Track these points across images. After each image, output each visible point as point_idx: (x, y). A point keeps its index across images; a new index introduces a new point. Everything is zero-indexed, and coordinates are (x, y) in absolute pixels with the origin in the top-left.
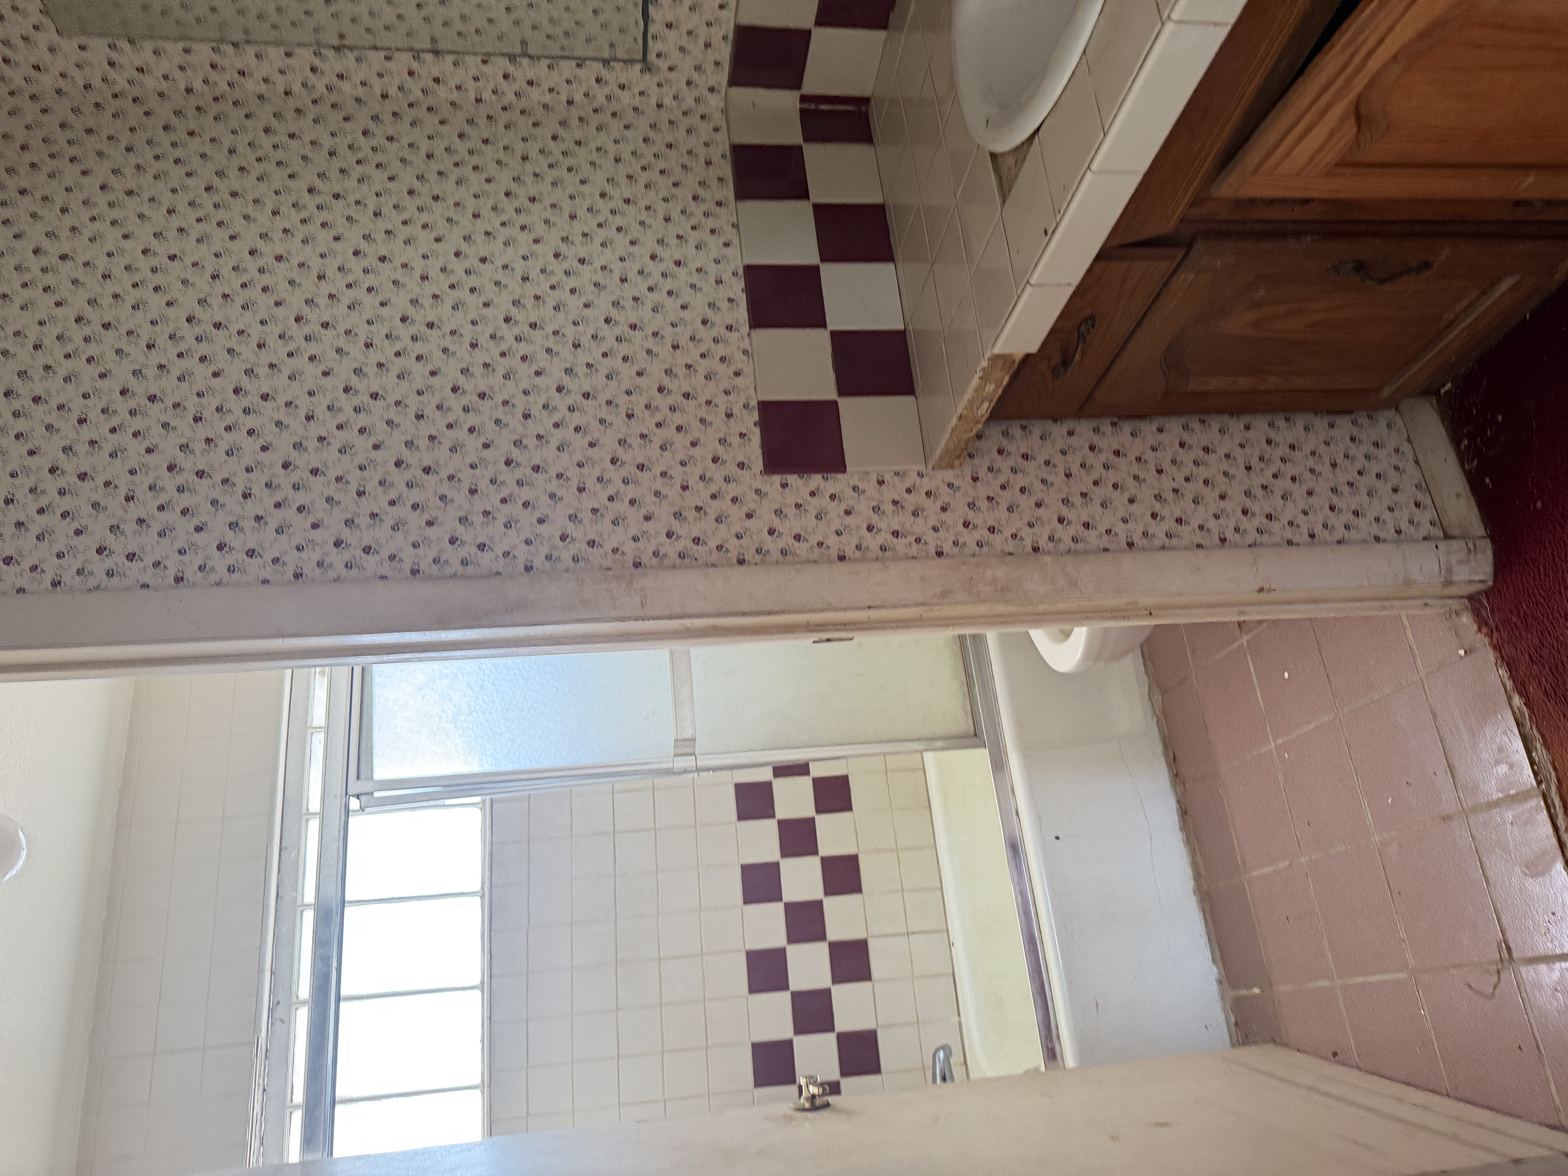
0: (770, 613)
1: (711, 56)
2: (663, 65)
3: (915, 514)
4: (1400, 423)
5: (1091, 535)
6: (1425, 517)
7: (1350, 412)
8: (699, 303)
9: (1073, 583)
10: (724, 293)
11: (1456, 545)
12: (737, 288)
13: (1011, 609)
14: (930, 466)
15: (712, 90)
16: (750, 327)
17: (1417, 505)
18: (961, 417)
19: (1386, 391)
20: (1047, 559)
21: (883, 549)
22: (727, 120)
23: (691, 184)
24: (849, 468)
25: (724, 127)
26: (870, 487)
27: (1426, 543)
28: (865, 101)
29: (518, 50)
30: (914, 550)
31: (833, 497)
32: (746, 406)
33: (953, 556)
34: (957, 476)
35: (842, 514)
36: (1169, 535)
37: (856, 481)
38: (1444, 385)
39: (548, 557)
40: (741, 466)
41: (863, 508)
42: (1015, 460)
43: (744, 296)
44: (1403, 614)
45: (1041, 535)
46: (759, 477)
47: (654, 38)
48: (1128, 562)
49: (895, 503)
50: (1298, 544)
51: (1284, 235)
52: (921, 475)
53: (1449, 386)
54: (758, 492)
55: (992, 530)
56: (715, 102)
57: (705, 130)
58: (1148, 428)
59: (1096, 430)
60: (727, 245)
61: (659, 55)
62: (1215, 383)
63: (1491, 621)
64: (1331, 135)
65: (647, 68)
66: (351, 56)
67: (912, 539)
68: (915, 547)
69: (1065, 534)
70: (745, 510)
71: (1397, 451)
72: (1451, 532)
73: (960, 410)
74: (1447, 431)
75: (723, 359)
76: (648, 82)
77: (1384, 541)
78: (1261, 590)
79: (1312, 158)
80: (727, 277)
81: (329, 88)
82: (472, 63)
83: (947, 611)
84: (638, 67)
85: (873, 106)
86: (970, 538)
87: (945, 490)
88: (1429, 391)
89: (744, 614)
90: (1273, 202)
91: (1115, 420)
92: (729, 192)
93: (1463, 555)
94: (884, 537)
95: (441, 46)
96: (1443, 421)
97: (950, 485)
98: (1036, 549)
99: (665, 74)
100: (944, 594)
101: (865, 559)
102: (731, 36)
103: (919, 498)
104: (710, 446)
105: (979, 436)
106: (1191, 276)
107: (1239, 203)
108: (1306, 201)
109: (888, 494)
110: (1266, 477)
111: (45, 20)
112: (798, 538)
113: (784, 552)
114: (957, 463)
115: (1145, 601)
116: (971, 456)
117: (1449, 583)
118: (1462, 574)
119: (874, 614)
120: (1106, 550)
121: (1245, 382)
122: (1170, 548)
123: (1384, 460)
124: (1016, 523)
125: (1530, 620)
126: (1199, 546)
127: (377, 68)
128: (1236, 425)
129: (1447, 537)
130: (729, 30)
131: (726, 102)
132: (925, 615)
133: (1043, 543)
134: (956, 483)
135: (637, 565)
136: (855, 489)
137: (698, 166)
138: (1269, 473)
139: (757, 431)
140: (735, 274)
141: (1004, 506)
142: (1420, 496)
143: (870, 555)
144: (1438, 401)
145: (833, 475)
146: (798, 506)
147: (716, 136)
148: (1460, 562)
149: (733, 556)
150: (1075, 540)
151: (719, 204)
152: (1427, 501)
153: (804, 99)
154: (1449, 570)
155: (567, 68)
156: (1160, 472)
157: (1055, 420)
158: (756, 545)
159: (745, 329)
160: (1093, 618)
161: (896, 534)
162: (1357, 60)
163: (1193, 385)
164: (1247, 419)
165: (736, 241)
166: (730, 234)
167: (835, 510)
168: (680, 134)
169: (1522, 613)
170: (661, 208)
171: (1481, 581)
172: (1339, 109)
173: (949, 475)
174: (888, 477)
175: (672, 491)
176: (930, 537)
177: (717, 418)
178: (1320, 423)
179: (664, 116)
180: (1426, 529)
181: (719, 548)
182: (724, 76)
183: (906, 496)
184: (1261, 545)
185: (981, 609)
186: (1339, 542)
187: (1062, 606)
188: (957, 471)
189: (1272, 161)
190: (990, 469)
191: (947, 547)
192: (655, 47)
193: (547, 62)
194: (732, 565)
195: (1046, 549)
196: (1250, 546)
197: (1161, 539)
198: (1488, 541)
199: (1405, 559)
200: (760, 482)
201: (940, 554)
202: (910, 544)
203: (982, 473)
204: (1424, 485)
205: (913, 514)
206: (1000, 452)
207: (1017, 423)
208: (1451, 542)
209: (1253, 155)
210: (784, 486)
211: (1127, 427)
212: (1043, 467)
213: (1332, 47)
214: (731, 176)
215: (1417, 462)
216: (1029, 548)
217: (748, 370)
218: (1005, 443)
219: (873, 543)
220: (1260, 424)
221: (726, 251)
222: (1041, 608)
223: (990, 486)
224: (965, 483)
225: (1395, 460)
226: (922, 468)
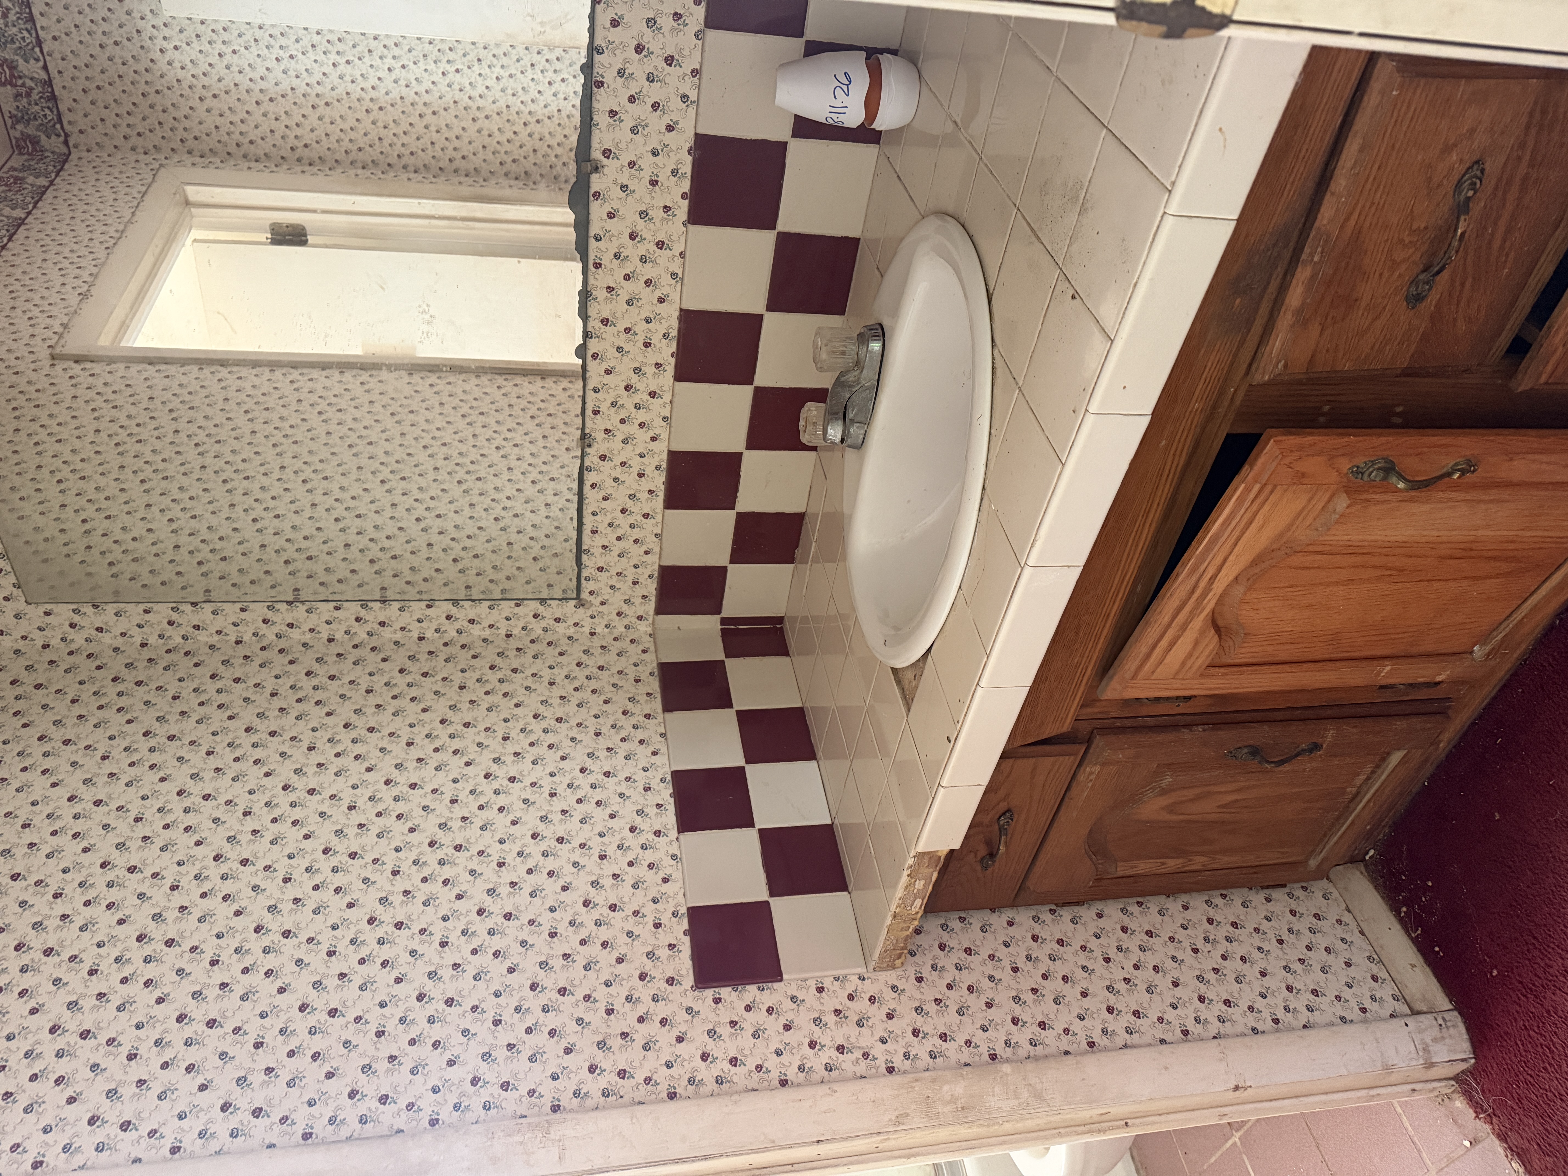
0: (706, 1158)
1: (639, 591)
2: (596, 601)
3: (860, 1024)
4: (1336, 894)
5: (1048, 1036)
6: (1386, 991)
7: (1284, 886)
8: (627, 812)
9: (1038, 1096)
10: (653, 798)
11: (1426, 1020)
12: (665, 794)
13: (975, 1131)
14: (871, 968)
15: (640, 618)
16: (679, 832)
17: (1375, 978)
18: (895, 916)
19: (1313, 863)
20: (1007, 1068)
21: (828, 1068)
22: (655, 642)
23: (620, 700)
24: (785, 976)
25: (652, 648)
26: (809, 995)
27: (1394, 1021)
28: (780, 620)
29: (462, 594)
30: (862, 1067)
31: (770, 1010)
32: (675, 914)
33: (905, 1072)
34: (900, 978)
35: (781, 1030)
36: (1129, 1031)
37: (793, 990)
38: (1367, 853)
39: (457, 1107)
40: (671, 981)
41: (803, 1019)
42: (958, 956)
43: (672, 800)
44: (1395, 1102)
45: (997, 1038)
46: (690, 994)
47: (587, 579)
48: (1092, 1065)
49: (837, 1012)
50: (1264, 1032)
51: (1175, 727)
52: (862, 978)
53: (1372, 852)
54: (689, 1010)
55: (943, 1037)
56: (644, 628)
57: (634, 651)
58: (1087, 913)
59: (1036, 919)
60: (655, 753)
61: (591, 593)
62: (1143, 867)
63: (1485, 1106)
64: (1196, 643)
65: (581, 603)
66: (302, 608)
67: (858, 1054)
68: (863, 1063)
69: (1021, 1036)
70: (675, 1033)
71: (1339, 922)
72: (1418, 1006)
73: (893, 908)
74: (1382, 897)
75: (651, 866)
76: (581, 614)
77: (1351, 1021)
78: (1237, 1088)
79: (1183, 664)
80: (655, 783)
81: (279, 636)
82: (418, 609)
83: (903, 1139)
84: (573, 603)
85: (787, 626)
86: (920, 1049)
87: (889, 994)
88: (1353, 860)
89: (676, 1161)
90: (1157, 700)
91: (1053, 907)
92: (657, 704)
93: (1435, 1031)
94: (829, 1054)
95: (390, 595)
96: (1376, 888)
97: (894, 988)
98: (993, 1057)
99: (596, 608)
100: (899, 1120)
101: (808, 1083)
102: (656, 574)
103: (861, 1005)
104: (638, 961)
105: (918, 931)
106: (1097, 769)
107: (1126, 702)
108: (1188, 698)
109: (830, 1003)
110: (1215, 960)
111: (16, 592)
112: (734, 1062)
113: (719, 1081)
114: (898, 962)
115: (1117, 1110)
116: (912, 954)
117: (1430, 1065)
118: (1441, 1053)
119: (824, 1150)
120: (1067, 1053)
121: (1172, 864)
122: (1133, 1047)
123: (1329, 935)
124: (969, 1028)
125: (1525, 1102)
126: (1163, 1041)
127: (326, 617)
128: (1174, 905)
129: (1415, 1013)
130: (655, 569)
131: (654, 629)
132: (881, 1146)
133: (1000, 1049)
134: (901, 985)
135: (555, 1109)
136: (794, 999)
137: (628, 684)
138: (1217, 955)
139: (687, 940)
140: (663, 780)
141: (953, 1008)
142: (1375, 969)
143: (815, 1077)
144: (1366, 866)
145: (770, 985)
146: (733, 1023)
147: (644, 656)
148: (1435, 1040)
149: (663, 1090)
150: (1033, 1043)
151: (648, 716)
152: (1383, 974)
153: (724, 621)
154: (1426, 1050)
155: (507, 608)
156: (1107, 960)
157: (993, 910)
158: (688, 1075)
159: (674, 833)
160: (1067, 1135)
161: (841, 1049)
162: (1203, 584)
163: (1122, 869)
164: (1184, 898)
165: (664, 749)
166: (657, 743)
167: (773, 1025)
168: (612, 657)
169: (1515, 1095)
170: (592, 725)
171: (1463, 1060)
172: (1198, 623)
173: (891, 977)
174: (827, 983)
175: (596, 1017)
176: (878, 1050)
177: (645, 930)
178: (1257, 898)
179: (597, 642)
180: (1391, 1005)
181: (648, 1080)
182: (651, 606)
183: (849, 1003)
184: (1226, 1036)
185: (943, 1134)
186: (1305, 1027)
187: (1030, 1124)
188: (899, 972)
189: (1148, 667)
190: (934, 967)
191: (898, 1062)
192: (587, 586)
193: (489, 603)
194: (662, 1101)
195: (1004, 1056)
196: (1215, 1037)
197: (1122, 1037)
198: (1456, 1013)
199: (1376, 1040)
200: (690, 999)
201: (890, 1070)
202: (858, 1059)
203: (926, 972)
204: (1376, 957)
205: (858, 1025)
206: (942, 947)
207: (956, 915)
208: (1421, 1018)
209: (1130, 661)
210: (717, 1001)
211: (1066, 914)
212: (988, 962)
213: (1178, 575)
214: (658, 690)
215: (1362, 933)
216: (986, 1057)
217: (676, 875)
218: (945, 937)
219: (817, 1061)
220: (1197, 901)
221: (654, 759)
222: (1008, 1127)
223: (936, 986)
224: (909, 985)
225: (1339, 931)
226: (862, 970)
